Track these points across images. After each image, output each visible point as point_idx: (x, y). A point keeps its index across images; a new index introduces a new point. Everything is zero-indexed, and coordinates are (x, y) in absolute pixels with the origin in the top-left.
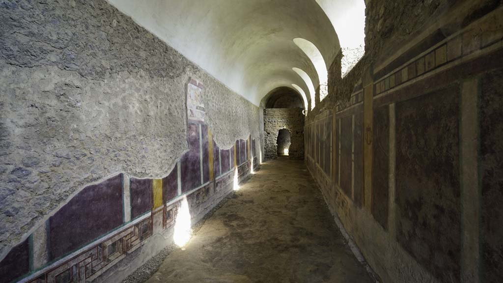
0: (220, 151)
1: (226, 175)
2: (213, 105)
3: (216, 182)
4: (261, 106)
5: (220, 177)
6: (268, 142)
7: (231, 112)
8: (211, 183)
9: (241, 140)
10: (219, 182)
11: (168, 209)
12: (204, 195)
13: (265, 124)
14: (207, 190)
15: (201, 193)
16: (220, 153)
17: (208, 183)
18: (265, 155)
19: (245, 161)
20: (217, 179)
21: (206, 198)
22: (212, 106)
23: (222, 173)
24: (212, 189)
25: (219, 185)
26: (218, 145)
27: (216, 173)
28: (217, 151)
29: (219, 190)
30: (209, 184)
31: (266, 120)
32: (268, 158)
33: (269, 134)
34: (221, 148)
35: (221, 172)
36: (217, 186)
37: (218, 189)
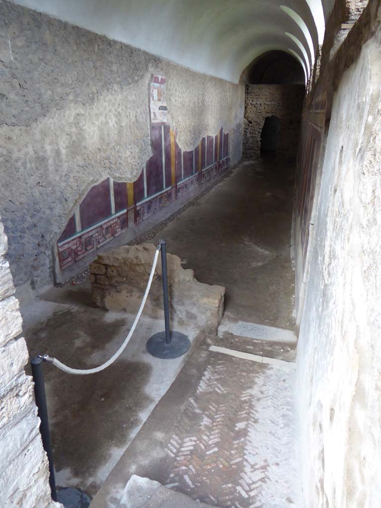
0: (182, 153)
1: (189, 180)
2: (176, 100)
3: (178, 187)
4: (241, 81)
5: (182, 182)
6: (248, 135)
7: (197, 103)
8: (172, 188)
9: (208, 137)
10: (180, 188)
11: (138, 209)
12: (166, 199)
13: (246, 107)
14: (169, 195)
15: (164, 197)
16: (182, 157)
17: (170, 188)
18: (243, 153)
19: (212, 163)
20: (178, 184)
21: (168, 203)
22: (174, 101)
23: (184, 178)
24: (173, 194)
25: (181, 190)
26: (180, 146)
27: (178, 178)
28: (179, 153)
29: (180, 196)
30: (170, 189)
31: (248, 102)
32: (247, 157)
33: (250, 122)
34: (183, 150)
36: (179, 191)
37: (179, 194)
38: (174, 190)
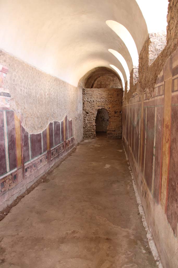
0: (29, 136)
1: (37, 159)
2: (21, 90)
3: (25, 167)
4: (79, 86)
5: (29, 162)
6: (86, 121)
7: (43, 95)
8: (18, 169)
9: (55, 123)
10: (28, 168)
12: (11, 182)
13: (83, 103)
14: (15, 177)
15: (7, 181)
16: (29, 139)
17: (16, 169)
18: (84, 134)
19: (60, 143)
20: (25, 164)
21: (13, 185)
22: (19, 90)
23: (32, 158)
24: (20, 175)
25: (29, 170)
26: (27, 129)
27: (24, 159)
28: (26, 137)
29: (28, 175)
30: (16, 171)
31: (85, 100)
32: (86, 137)
33: (88, 113)
34: (30, 133)
35: (30, 157)
36: (26, 171)
37: (27, 174)
38: (21, 170)
